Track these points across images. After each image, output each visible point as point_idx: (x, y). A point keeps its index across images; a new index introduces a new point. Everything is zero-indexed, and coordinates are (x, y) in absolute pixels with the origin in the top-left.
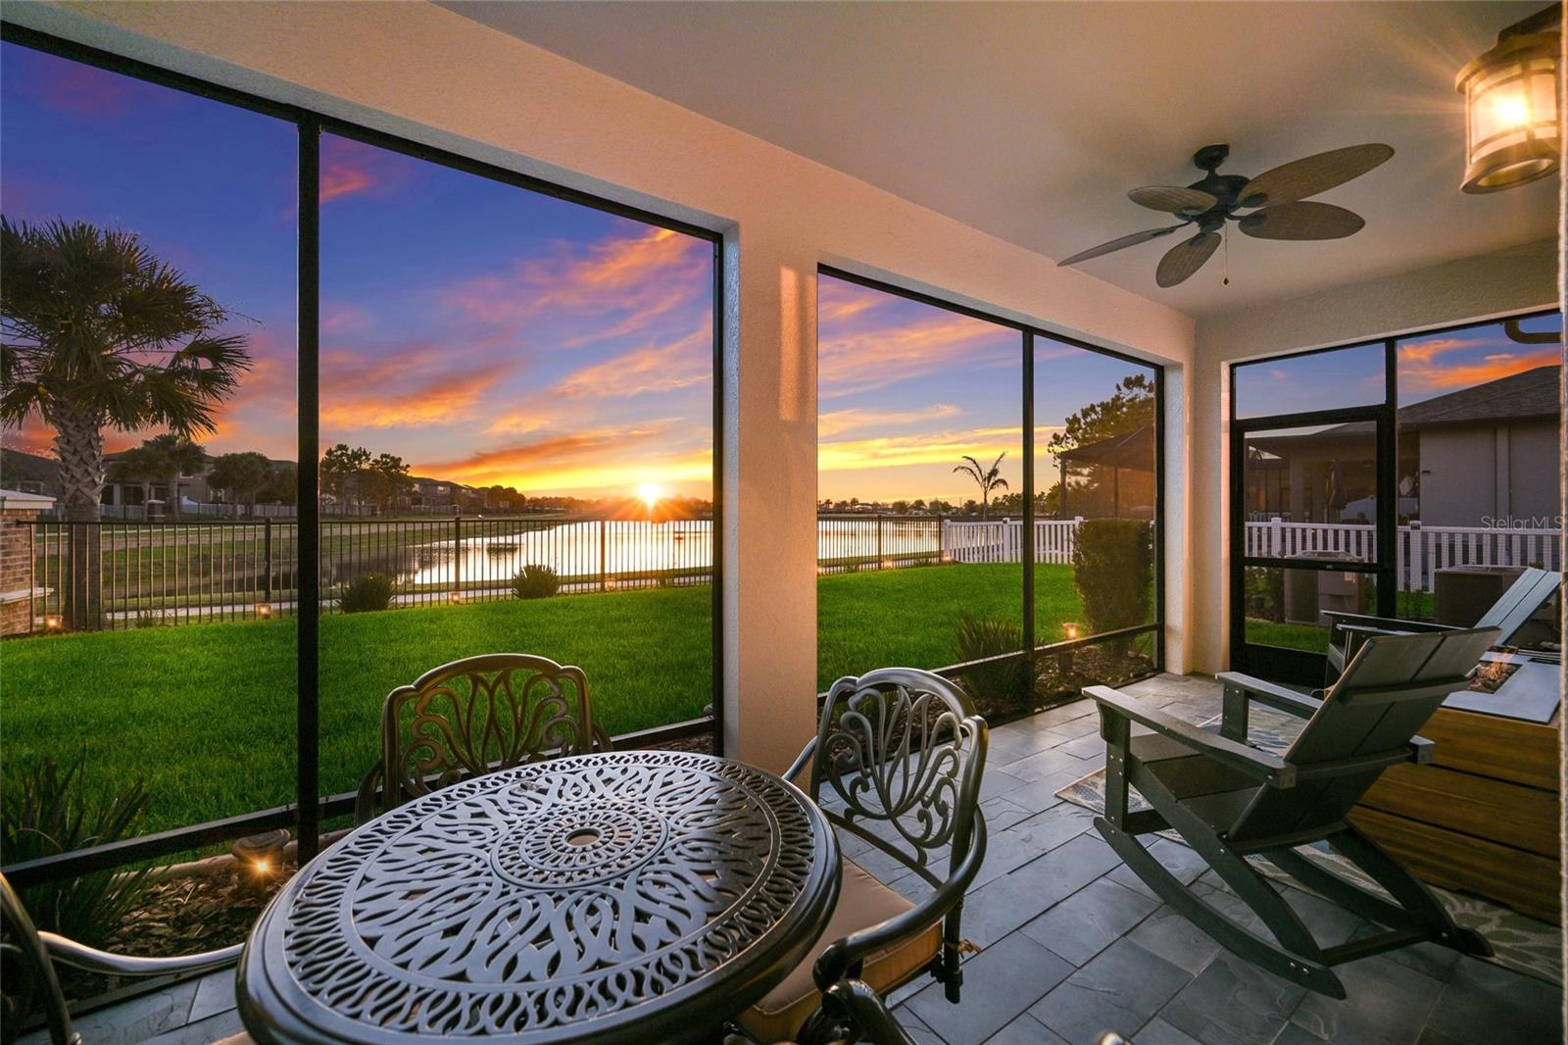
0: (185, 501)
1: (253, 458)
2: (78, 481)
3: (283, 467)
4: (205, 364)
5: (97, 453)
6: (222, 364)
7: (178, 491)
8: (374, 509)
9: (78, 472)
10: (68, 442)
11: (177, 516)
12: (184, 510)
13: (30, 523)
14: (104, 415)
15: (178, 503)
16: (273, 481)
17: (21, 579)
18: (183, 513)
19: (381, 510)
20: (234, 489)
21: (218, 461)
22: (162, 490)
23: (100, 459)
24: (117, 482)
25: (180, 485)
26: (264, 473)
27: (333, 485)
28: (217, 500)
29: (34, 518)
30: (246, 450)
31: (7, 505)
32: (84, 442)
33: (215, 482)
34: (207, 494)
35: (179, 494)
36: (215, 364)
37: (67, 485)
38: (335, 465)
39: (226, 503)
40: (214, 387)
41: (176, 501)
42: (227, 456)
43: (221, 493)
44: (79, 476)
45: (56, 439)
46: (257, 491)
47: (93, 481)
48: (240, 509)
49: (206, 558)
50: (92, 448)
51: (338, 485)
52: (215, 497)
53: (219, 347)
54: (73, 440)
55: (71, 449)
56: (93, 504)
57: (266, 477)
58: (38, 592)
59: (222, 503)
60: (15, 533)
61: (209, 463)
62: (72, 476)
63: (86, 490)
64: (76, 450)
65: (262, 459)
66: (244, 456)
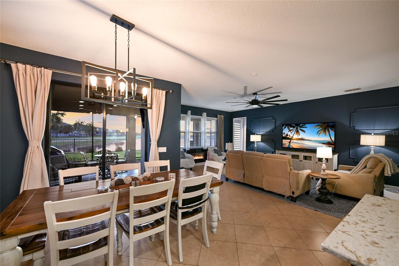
8: (87, 135)
19: (89, 135)
27: (77, 129)
38: (77, 124)
46: (59, 130)
51: (78, 129)
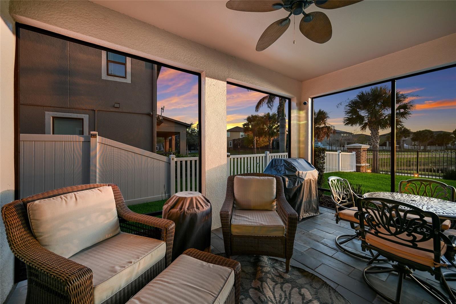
0: (405, 145)
1: (426, 131)
2: (374, 142)
3: (438, 133)
4: (402, 111)
5: (378, 136)
6: (407, 110)
7: (403, 142)
9: (374, 140)
10: (373, 134)
11: (402, 149)
12: (405, 148)
13: (366, 151)
14: (379, 127)
15: (403, 146)
16: (434, 138)
17: (364, 162)
18: (404, 149)
20: (420, 142)
21: (415, 133)
22: (399, 142)
23: (378, 137)
24: (387, 141)
25: (403, 141)
26: (431, 136)
28: (414, 145)
29: (366, 150)
30: (424, 129)
31: (362, 147)
32: (375, 133)
33: (414, 140)
34: (412, 143)
35: (403, 143)
36: (405, 110)
37: (372, 143)
39: (418, 146)
40: (405, 116)
41: (402, 145)
42: (417, 132)
43: (416, 143)
44: (374, 141)
45: (370, 133)
46: (428, 142)
47: (377, 142)
48: (422, 148)
49: (410, 161)
50: (377, 135)
52: (414, 144)
53: (406, 105)
54: (373, 133)
55: (373, 135)
56: (377, 147)
57: (431, 137)
58: (367, 164)
59: (416, 146)
60: (363, 153)
61: (411, 134)
62: (373, 141)
63: (376, 144)
64: (374, 135)
65: (429, 131)
66: (423, 131)
